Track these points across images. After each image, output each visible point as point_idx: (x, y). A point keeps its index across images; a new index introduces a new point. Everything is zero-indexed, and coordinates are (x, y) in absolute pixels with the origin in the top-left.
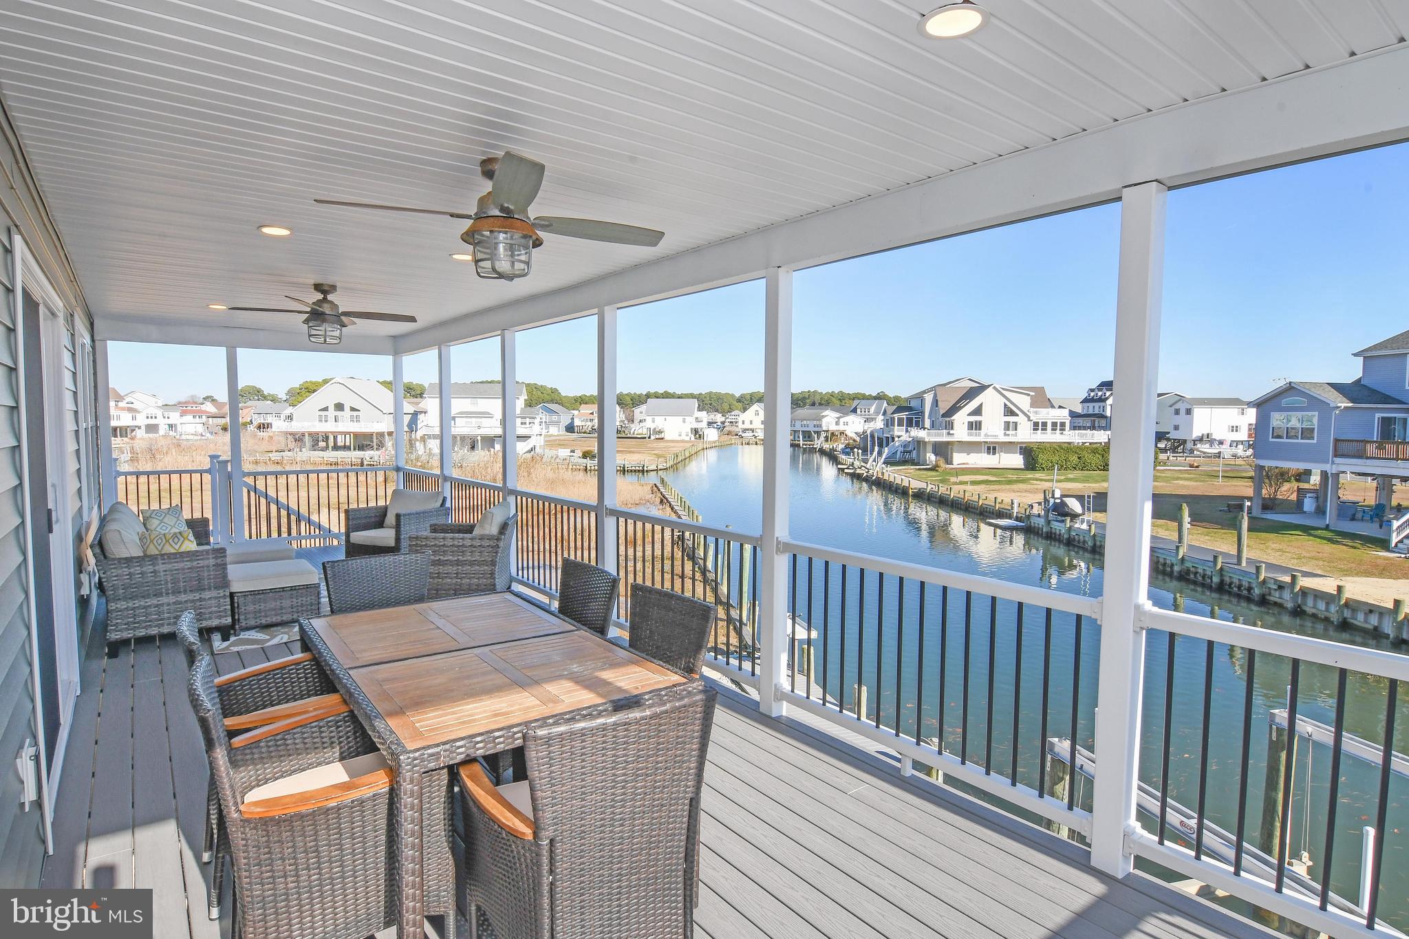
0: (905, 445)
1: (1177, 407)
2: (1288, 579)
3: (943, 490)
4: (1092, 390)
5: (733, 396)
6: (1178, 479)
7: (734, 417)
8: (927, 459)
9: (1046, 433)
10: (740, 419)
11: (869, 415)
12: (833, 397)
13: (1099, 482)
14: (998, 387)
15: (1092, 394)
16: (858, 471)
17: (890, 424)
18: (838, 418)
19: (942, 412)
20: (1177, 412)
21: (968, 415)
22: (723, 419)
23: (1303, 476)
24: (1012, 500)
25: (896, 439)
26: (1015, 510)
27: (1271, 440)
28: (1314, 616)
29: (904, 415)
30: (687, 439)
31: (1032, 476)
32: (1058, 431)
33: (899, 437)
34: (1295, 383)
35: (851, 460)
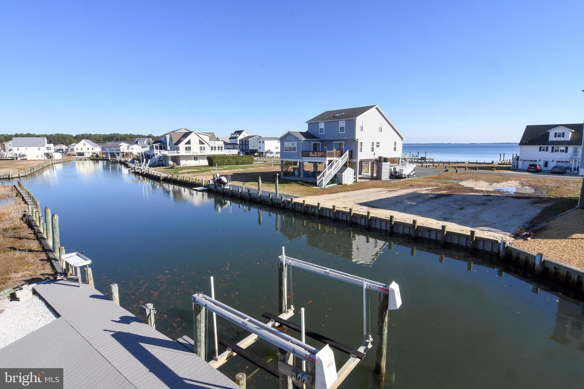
0: (160, 158)
1: (259, 140)
2: (290, 200)
3: (175, 177)
4: (232, 134)
5: (72, 136)
6: (260, 166)
7: (72, 147)
8: (169, 163)
9: (216, 151)
10: (75, 148)
11: (144, 145)
12: (127, 136)
13: (235, 169)
14: (196, 132)
15: (233, 136)
16: (137, 171)
17: (152, 149)
18: (128, 146)
19: (174, 143)
20: (260, 142)
21: (185, 144)
22: (67, 148)
23: (295, 163)
24: (202, 179)
25: (155, 155)
26: (204, 183)
27: (285, 152)
28: (298, 211)
29: (158, 145)
30: (43, 159)
31: (211, 168)
32: (220, 150)
33: (157, 154)
34: (290, 132)
35: (134, 166)
